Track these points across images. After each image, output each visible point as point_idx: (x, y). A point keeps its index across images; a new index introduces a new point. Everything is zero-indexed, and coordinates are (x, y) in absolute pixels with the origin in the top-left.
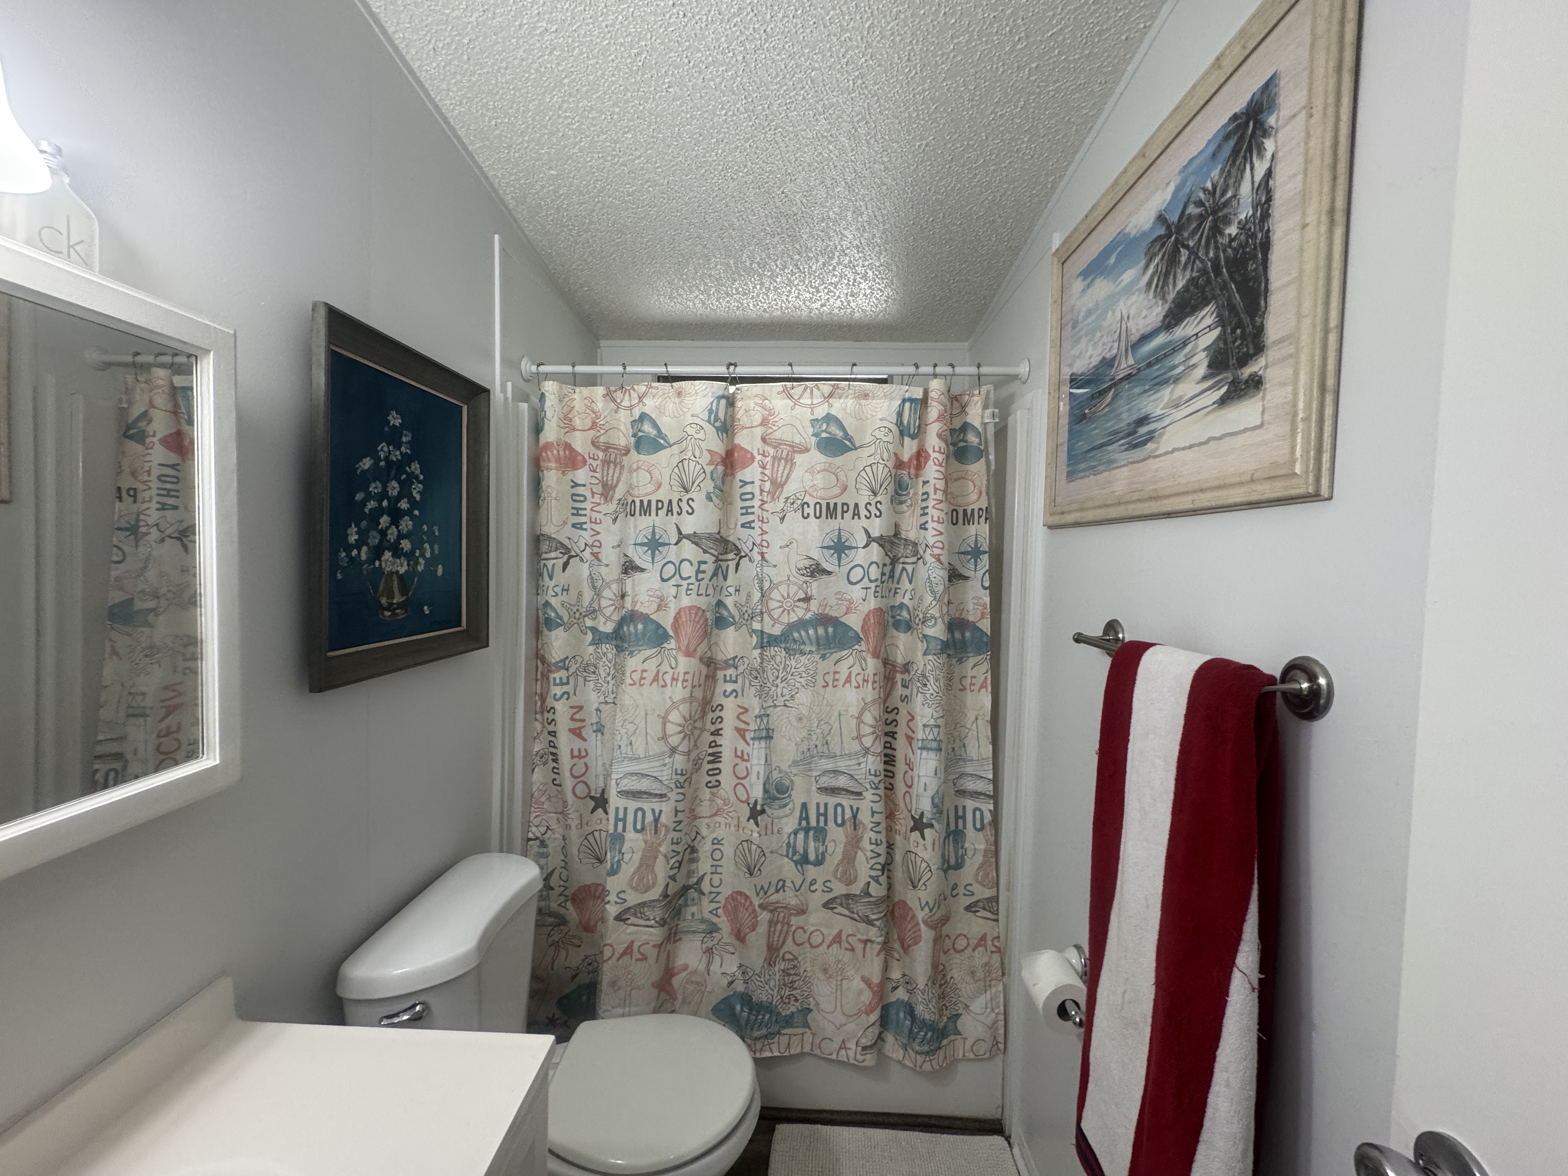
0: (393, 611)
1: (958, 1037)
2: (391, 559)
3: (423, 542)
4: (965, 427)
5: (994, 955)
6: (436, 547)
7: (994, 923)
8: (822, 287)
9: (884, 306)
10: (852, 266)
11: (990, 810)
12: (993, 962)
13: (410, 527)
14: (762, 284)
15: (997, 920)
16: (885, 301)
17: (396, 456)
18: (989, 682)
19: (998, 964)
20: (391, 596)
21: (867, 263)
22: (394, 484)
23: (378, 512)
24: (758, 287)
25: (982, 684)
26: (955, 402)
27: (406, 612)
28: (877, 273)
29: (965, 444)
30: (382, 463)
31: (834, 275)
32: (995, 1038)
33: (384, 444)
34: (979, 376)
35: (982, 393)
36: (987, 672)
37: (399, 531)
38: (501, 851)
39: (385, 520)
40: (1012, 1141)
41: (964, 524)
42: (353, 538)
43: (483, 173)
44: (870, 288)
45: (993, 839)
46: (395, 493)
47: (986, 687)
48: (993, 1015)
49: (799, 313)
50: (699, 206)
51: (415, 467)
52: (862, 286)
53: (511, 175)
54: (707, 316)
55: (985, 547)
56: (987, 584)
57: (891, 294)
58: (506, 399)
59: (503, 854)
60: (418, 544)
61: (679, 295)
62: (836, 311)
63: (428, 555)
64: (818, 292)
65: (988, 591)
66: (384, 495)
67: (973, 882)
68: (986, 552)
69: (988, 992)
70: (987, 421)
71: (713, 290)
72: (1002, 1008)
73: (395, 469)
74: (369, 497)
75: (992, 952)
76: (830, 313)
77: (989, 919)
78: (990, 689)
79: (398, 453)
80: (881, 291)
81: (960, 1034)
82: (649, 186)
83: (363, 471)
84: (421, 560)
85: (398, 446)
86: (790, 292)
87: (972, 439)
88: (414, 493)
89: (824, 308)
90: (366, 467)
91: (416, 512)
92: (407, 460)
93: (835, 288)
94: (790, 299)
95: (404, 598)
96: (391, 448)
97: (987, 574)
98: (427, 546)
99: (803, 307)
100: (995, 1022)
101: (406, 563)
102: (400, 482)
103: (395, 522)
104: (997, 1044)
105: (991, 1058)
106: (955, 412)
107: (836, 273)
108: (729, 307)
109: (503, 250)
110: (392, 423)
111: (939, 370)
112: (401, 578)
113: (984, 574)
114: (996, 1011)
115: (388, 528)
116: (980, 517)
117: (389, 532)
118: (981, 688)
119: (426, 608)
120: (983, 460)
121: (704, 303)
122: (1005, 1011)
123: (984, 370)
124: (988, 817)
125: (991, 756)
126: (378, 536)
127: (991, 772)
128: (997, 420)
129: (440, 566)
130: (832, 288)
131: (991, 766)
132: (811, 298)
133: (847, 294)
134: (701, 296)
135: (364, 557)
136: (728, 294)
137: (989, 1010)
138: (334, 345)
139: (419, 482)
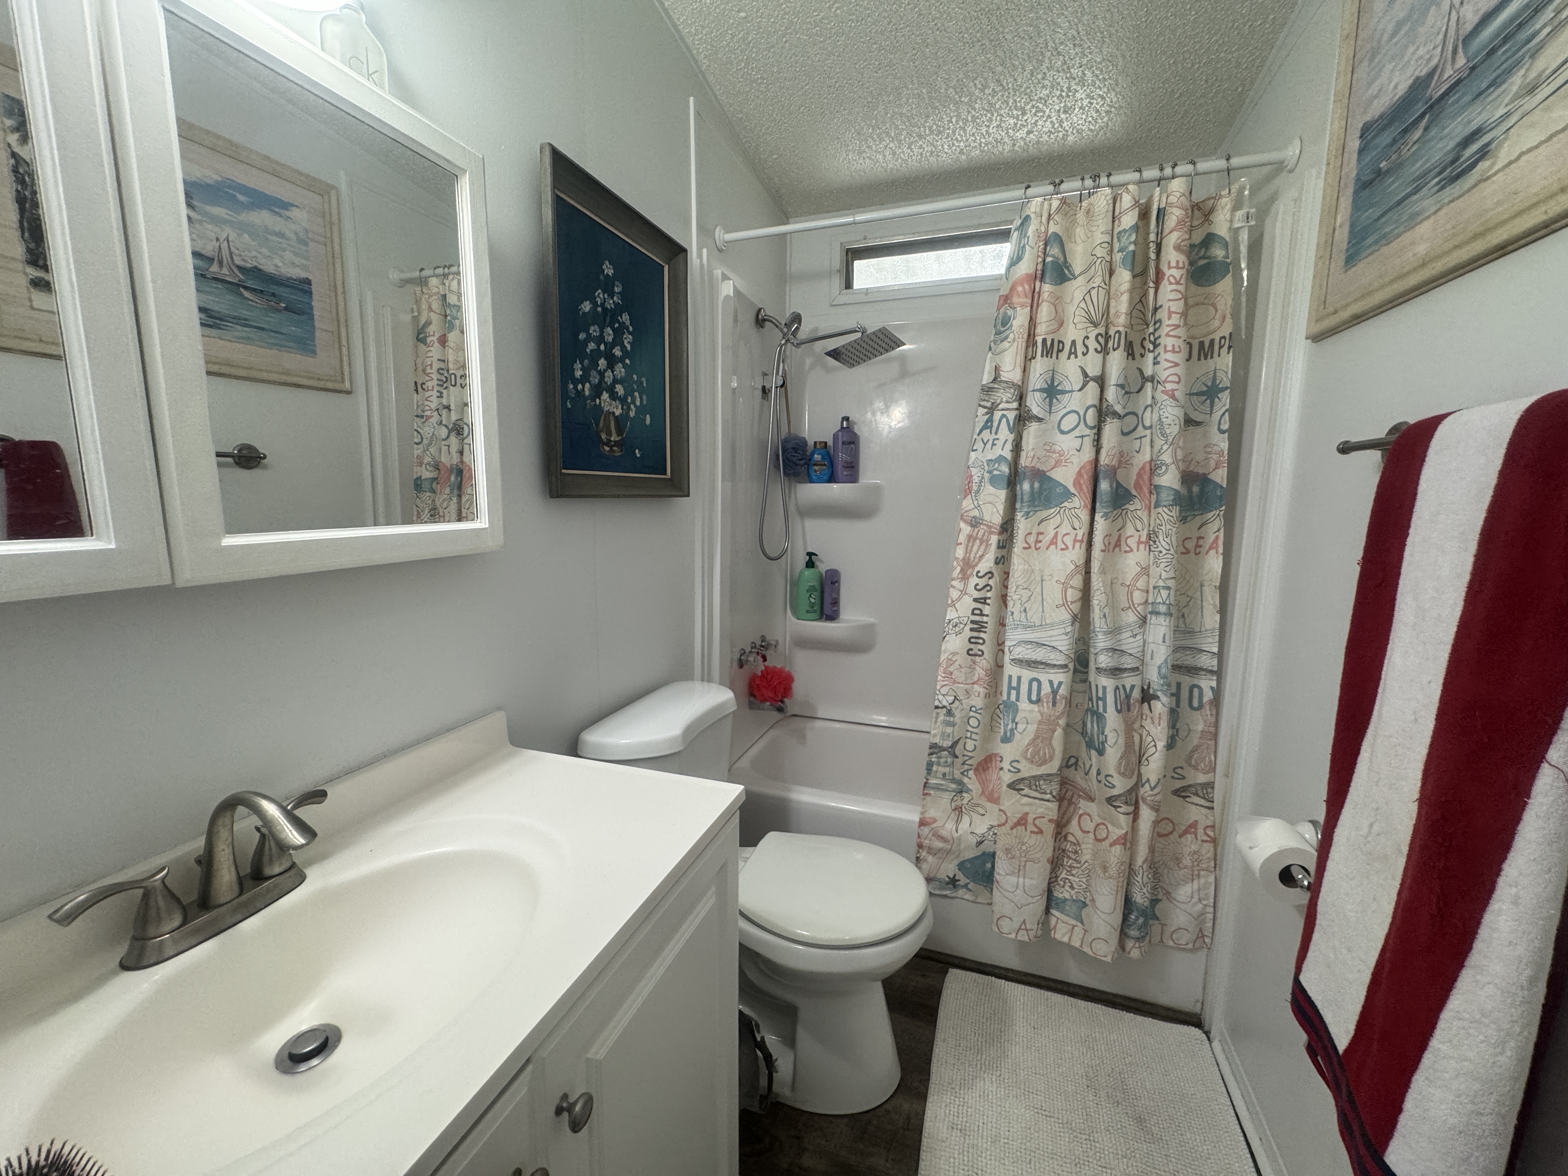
0: (611, 447)
1: (1157, 922)
2: (608, 400)
3: (633, 391)
4: (1210, 239)
5: (1205, 844)
6: (644, 397)
7: (1208, 811)
8: (1029, 107)
9: (1105, 119)
10: (1066, 68)
11: (1212, 688)
12: (1203, 852)
13: (623, 374)
14: (958, 116)
15: (1212, 808)
16: (1107, 112)
17: (610, 304)
18: (1221, 542)
19: (1211, 855)
20: (609, 433)
21: (1085, 61)
22: (609, 330)
23: (596, 355)
24: (954, 120)
25: (1213, 543)
26: (1196, 211)
27: (621, 451)
28: (1098, 72)
29: (1206, 261)
30: (599, 309)
31: (1043, 87)
32: (1201, 930)
33: (600, 291)
34: (1228, 170)
35: (1233, 191)
36: (1219, 530)
37: (614, 375)
38: (703, 680)
39: (602, 363)
40: (1211, 1036)
41: (1199, 359)
42: (578, 373)
43: (678, 31)
44: (1088, 96)
45: (1213, 720)
46: (610, 339)
47: (1217, 548)
48: (1200, 906)
49: (1000, 149)
50: (889, 23)
51: (625, 318)
52: (1078, 95)
53: (703, 28)
54: (897, 170)
55: (1226, 382)
56: (1225, 426)
57: (1115, 100)
58: (702, 265)
59: (705, 683)
60: (629, 392)
61: (869, 147)
62: (1045, 137)
63: (638, 403)
64: (1024, 114)
65: (1226, 435)
66: (600, 339)
67: (1184, 765)
68: (1227, 388)
69: (1196, 882)
70: (1237, 225)
71: (905, 133)
72: (1212, 901)
73: (607, 317)
74: (589, 338)
75: (1203, 841)
76: (1038, 142)
77: (1202, 806)
78: (1221, 550)
79: (611, 302)
80: (1103, 98)
81: (1158, 919)
82: (837, 8)
83: (584, 313)
84: (632, 406)
85: (612, 295)
86: (990, 120)
87: (1218, 253)
88: (626, 342)
89: (1031, 136)
90: (587, 309)
91: (628, 361)
92: (618, 310)
93: (1045, 105)
94: (991, 131)
95: (620, 438)
96: (606, 296)
97: (1227, 414)
98: (636, 394)
99: (1006, 140)
100: (1203, 913)
101: (620, 407)
102: (614, 330)
103: (611, 366)
104: (1203, 936)
105: (1194, 950)
106: (1195, 223)
107: (1046, 82)
108: (921, 154)
109: (698, 113)
110: (606, 272)
111: (1179, 170)
112: (617, 418)
113: (1223, 414)
114: (1205, 902)
115: (605, 371)
116: (1221, 347)
117: (606, 374)
118: (1211, 548)
119: (637, 451)
120: (1229, 277)
121: (894, 154)
122: (1215, 903)
123: (1235, 161)
124: (1208, 695)
125: (1218, 626)
126: (598, 377)
127: (1217, 644)
128: (1253, 223)
129: (648, 416)
130: (1041, 106)
131: (1217, 639)
132: (1016, 124)
133: (1059, 111)
134: (891, 145)
135: (587, 393)
136: (920, 137)
137: (1195, 900)
138: (559, 189)
139: (629, 333)
